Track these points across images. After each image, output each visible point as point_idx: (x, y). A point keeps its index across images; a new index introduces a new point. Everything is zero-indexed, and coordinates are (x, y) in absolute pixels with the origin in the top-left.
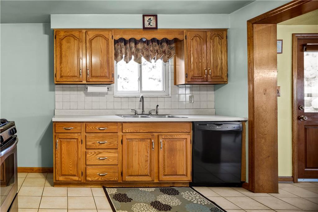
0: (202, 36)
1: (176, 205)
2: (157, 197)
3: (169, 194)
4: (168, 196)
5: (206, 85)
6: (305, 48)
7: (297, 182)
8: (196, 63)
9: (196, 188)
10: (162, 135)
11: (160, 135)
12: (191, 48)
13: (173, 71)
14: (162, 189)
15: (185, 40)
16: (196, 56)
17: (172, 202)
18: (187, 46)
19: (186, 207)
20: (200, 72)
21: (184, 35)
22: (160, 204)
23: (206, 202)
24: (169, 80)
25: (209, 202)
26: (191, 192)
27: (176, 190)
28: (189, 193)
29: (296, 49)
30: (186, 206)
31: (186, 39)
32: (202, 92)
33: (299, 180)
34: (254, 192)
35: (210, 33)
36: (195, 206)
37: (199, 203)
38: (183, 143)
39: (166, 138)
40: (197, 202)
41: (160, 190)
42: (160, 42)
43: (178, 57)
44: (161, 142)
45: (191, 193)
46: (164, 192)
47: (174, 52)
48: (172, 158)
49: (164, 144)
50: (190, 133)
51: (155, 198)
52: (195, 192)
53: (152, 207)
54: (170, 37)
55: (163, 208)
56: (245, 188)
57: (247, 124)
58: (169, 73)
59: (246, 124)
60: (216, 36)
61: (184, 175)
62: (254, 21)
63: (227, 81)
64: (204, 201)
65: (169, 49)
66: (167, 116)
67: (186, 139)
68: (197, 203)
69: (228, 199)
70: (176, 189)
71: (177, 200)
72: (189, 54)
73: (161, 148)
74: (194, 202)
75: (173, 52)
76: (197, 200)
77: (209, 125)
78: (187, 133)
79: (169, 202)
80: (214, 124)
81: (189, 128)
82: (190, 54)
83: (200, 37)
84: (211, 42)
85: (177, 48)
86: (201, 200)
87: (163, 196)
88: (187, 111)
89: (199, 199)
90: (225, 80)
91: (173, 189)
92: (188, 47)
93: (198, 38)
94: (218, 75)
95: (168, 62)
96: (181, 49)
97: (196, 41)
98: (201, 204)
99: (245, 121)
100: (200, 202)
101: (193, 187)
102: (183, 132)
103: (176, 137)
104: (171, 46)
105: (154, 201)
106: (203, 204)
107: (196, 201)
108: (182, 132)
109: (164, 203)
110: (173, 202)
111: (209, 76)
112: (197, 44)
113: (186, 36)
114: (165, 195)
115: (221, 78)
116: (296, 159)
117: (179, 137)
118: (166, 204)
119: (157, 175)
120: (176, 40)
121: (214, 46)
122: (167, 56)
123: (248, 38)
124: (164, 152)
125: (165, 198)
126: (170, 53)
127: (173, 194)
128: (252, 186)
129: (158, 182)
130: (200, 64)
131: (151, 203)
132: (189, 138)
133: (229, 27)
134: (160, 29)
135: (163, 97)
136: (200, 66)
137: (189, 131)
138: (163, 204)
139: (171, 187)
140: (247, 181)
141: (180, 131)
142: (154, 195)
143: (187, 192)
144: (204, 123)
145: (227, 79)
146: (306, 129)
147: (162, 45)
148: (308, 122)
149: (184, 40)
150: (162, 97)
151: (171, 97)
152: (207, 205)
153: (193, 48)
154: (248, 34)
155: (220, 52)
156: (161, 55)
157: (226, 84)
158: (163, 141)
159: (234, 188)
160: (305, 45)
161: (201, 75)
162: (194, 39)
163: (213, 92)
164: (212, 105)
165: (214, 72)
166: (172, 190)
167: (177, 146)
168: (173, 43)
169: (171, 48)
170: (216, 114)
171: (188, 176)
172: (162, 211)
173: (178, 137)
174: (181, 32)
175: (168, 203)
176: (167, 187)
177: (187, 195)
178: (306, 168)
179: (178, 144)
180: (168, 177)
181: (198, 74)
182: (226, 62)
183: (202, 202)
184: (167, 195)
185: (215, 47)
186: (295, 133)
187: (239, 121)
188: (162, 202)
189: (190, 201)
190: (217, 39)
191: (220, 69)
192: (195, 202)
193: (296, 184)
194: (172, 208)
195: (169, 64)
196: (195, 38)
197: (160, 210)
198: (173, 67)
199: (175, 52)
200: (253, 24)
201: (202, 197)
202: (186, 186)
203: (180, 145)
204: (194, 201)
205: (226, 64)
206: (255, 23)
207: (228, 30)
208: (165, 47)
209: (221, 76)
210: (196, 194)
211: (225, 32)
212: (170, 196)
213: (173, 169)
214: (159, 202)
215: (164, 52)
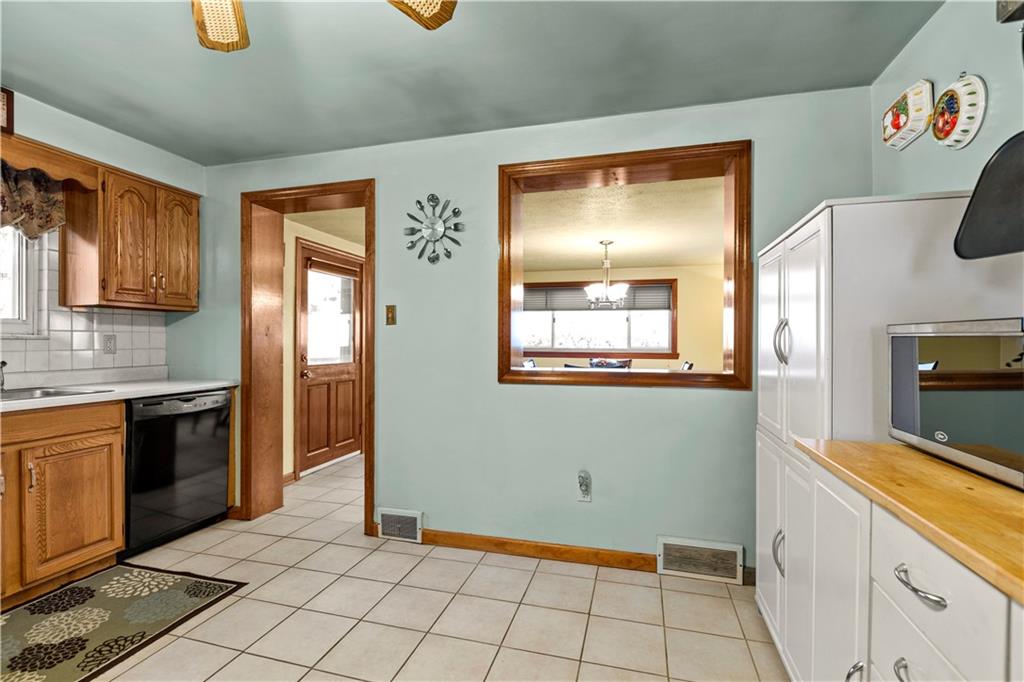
0: (146, 196)
1: (98, 626)
2: (26, 635)
3: (65, 609)
4: (63, 614)
5: (147, 312)
6: (309, 263)
7: (299, 479)
8: (131, 257)
9: (134, 561)
10: (33, 448)
11: (26, 449)
12: (117, 216)
13: (56, 267)
14: (34, 605)
15: (100, 192)
16: (129, 239)
17: (80, 625)
18: (107, 210)
19: (126, 617)
20: (140, 279)
21: (96, 177)
22: (46, 649)
23: (170, 579)
24: (40, 290)
25: (176, 577)
26: (127, 575)
27: (81, 590)
28: (122, 580)
29: (300, 264)
30: (125, 614)
31: (104, 190)
32: (136, 328)
33: (302, 474)
34: (249, 520)
35: (165, 195)
36: (148, 603)
37: (156, 590)
38: (100, 459)
39: (47, 453)
40: (151, 590)
41: (28, 612)
42: (13, 175)
43: (74, 230)
44: (30, 470)
45: (127, 578)
46: (46, 611)
47: (60, 214)
48: (69, 504)
49: (42, 474)
50: (119, 430)
51: (19, 642)
52: (136, 570)
53: (19, 673)
54: (56, 172)
55: (61, 655)
56: (234, 519)
57: (238, 393)
58: (40, 270)
59: (236, 392)
60: (177, 205)
61: (105, 539)
62: (253, 199)
63: (197, 307)
64: (164, 580)
65: (44, 205)
66: (38, 392)
67: (110, 445)
68: (151, 593)
69: (211, 551)
70: (82, 584)
71: (96, 611)
72: (112, 231)
73: (31, 486)
74: (143, 594)
75: (58, 215)
76: (148, 586)
77: (168, 402)
78: (113, 431)
79: (73, 628)
80: (178, 399)
81: (118, 416)
82: (115, 233)
83: (141, 197)
84: (165, 216)
85: (69, 207)
86: (158, 582)
87: (47, 624)
88: (98, 376)
89: (152, 583)
90: (194, 304)
91: (72, 590)
92: (110, 212)
93: (136, 198)
94: (180, 291)
95: (41, 237)
96: (86, 212)
97: (131, 202)
98: (161, 590)
99: (235, 387)
100: (157, 586)
101: (127, 561)
102: (102, 430)
103: (80, 445)
104: (52, 196)
105: (17, 653)
106: (166, 588)
107: (147, 589)
108: (98, 430)
109: (57, 639)
110: (85, 621)
111: (161, 291)
112: (134, 211)
113: (103, 183)
114: (51, 619)
115: (187, 298)
116: (298, 440)
117: (89, 445)
118: (66, 638)
119: (17, 570)
120: (69, 185)
121: (172, 226)
122: (36, 222)
123: (243, 227)
124: (42, 494)
125: (56, 623)
126: (48, 217)
127: (77, 602)
128: (247, 509)
129: (21, 589)
130: (140, 260)
131: (10, 663)
132: (118, 441)
133: (204, 194)
134: (21, 138)
135: (22, 339)
136: (138, 266)
137: (118, 425)
138: (53, 646)
139: (63, 586)
140: (238, 503)
141: (94, 429)
142: (11, 637)
143: (116, 578)
144: (151, 400)
145: (198, 302)
146: (309, 391)
147: (19, 186)
148: (313, 379)
149: (97, 190)
150: (17, 339)
151: (48, 339)
152: (176, 586)
153: (122, 218)
154: (242, 220)
155: (184, 242)
156: (16, 214)
157: (196, 312)
158: (38, 465)
159: (215, 526)
160: (309, 259)
161: (141, 288)
162: (126, 198)
163: (164, 329)
164: (160, 357)
165: (171, 284)
166: (69, 592)
167: (85, 471)
168: (59, 190)
169: (51, 202)
170: (169, 378)
171: (116, 537)
172: (58, 665)
173: (87, 444)
174: (92, 167)
175: (70, 633)
176: (52, 592)
177: (118, 588)
178: (309, 452)
179: (86, 462)
180: (54, 563)
181: (134, 283)
182: (196, 265)
183: (161, 586)
184: (58, 614)
185: (175, 229)
186: (298, 399)
187: (224, 389)
188: (50, 639)
189: (133, 598)
190: (179, 212)
191: (184, 278)
192: (146, 592)
193: (298, 482)
194: (87, 640)
195: (41, 245)
196: (129, 195)
197: (52, 665)
198: (56, 255)
199: (64, 216)
200: (251, 202)
201: (156, 574)
202: (108, 565)
203: (90, 465)
204: (141, 591)
205: (195, 271)
206: (256, 202)
207: (201, 199)
208: (31, 194)
209: (186, 295)
210: (140, 573)
211: (194, 201)
212: (71, 613)
213: (73, 535)
214: (39, 646)
215: (28, 208)
